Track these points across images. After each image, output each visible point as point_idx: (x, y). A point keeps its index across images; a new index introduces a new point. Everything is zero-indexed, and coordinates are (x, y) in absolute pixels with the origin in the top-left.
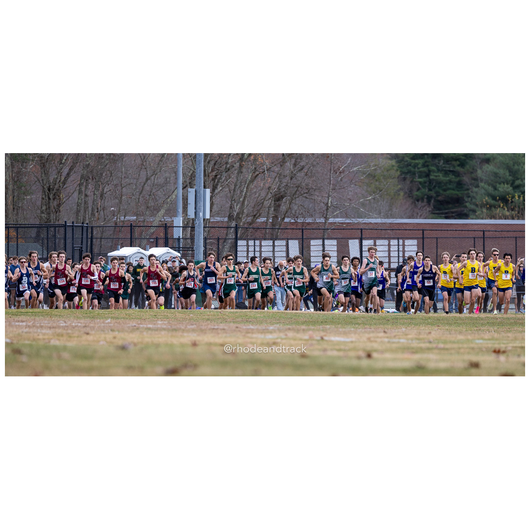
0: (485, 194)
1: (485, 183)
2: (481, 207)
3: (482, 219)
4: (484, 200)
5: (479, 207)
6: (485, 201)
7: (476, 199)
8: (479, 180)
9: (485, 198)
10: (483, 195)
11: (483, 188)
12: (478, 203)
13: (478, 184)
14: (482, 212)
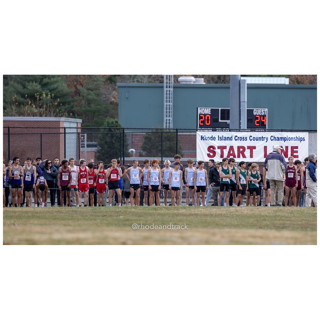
0: (14, 92)
1: (14, 82)
2: (10, 104)
3: (11, 116)
4: (13, 97)
5: (9, 104)
6: (14, 99)
7: (6, 97)
8: (9, 79)
9: (14, 96)
10: (13, 93)
11: (13, 86)
12: (7, 100)
13: (8, 82)
14: (12, 109)
